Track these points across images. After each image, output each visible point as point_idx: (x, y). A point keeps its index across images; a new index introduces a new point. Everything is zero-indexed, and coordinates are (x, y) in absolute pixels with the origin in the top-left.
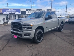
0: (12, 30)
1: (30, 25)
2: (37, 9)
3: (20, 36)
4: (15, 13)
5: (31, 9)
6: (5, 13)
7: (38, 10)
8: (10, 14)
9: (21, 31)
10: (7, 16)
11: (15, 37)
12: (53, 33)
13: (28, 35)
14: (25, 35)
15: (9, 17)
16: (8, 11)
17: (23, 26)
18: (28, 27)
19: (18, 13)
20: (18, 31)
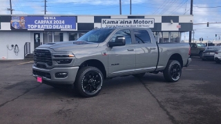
0: (34, 67)
1: (68, 56)
2: (129, 17)
3: (48, 78)
4: (61, 27)
5: (109, 17)
6: (32, 27)
7: (132, 20)
8: (46, 30)
9: (50, 67)
10: (37, 36)
11: (40, 80)
12: (144, 84)
13: (63, 76)
14: (58, 75)
15: (42, 41)
16: (42, 22)
17: (54, 58)
18: (64, 60)
19: (68, 28)
20: (44, 67)
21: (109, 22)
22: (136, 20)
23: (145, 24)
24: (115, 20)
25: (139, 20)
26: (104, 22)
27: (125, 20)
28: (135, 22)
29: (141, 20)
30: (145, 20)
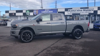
2: (81, 8)
16: (44, 12)
21: (71, 11)
22: (84, 9)
23: (89, 11)
24: (74, 10)
25: (86, 9)
26: (69, 11)
27: (79, 10)
28: (84, 10)
29: (87, 9)
30: (89, 9)
